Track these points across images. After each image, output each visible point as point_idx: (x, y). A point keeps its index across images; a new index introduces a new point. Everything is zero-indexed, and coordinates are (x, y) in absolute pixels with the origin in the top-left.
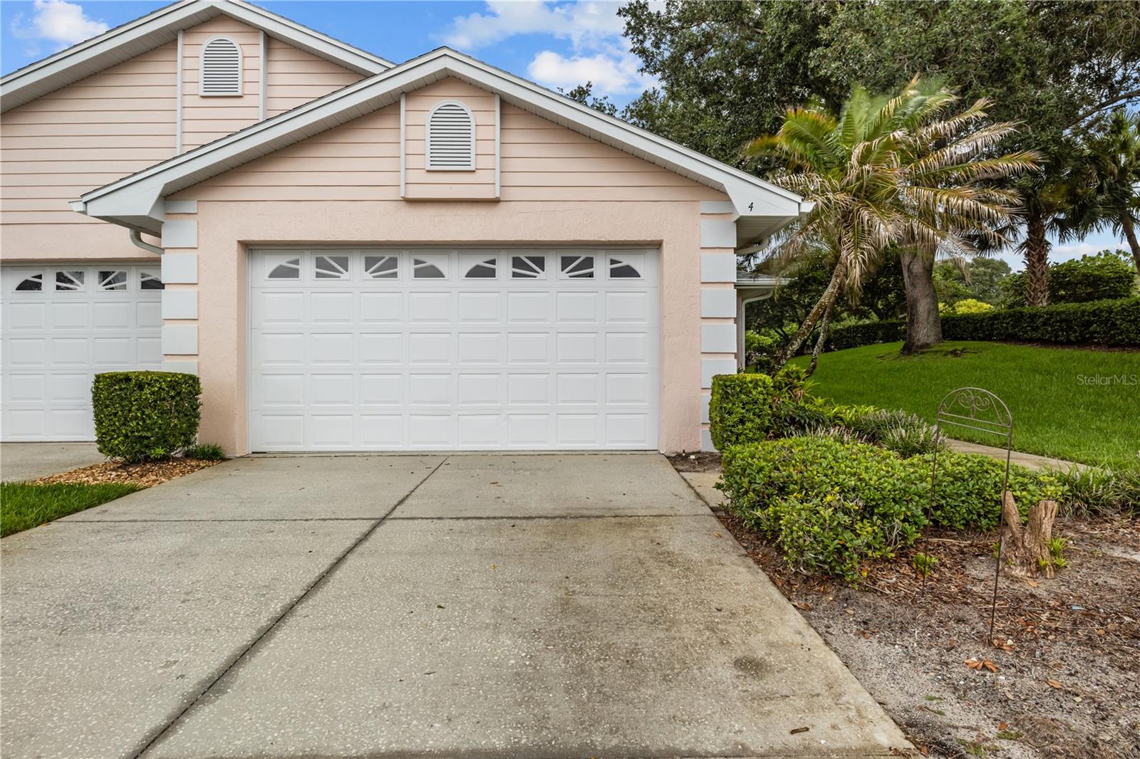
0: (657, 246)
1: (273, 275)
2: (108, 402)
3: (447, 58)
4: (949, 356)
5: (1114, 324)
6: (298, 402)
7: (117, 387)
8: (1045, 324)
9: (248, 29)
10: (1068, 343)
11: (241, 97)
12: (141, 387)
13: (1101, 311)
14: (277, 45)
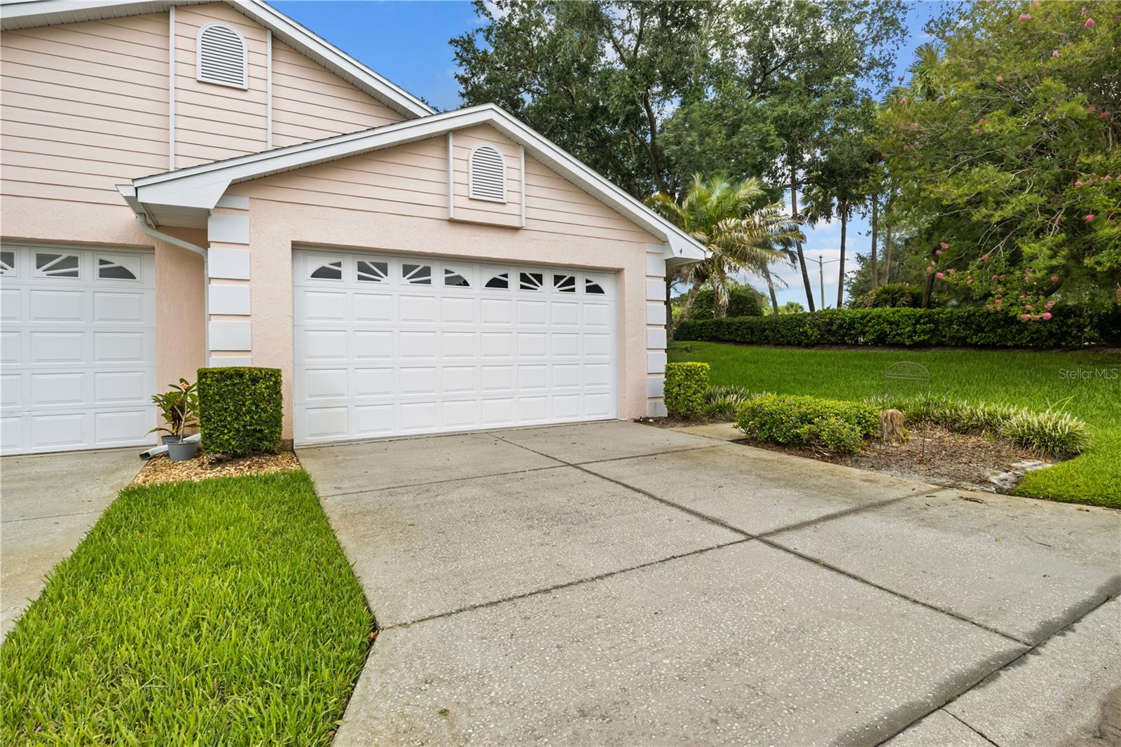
0: (617, 272)
1: (316, 275)
2: (217, 398)
3: (493, 112)
4: (684, 352)
5: (778, 331)
6: (342, 395)
7: (228, 383)
8: (737, 330)
9: (251, 24)
10: (751, 343)
11: (245, 90)
12: (255, 380)
13: (771, 322)
14: (282, 46)
